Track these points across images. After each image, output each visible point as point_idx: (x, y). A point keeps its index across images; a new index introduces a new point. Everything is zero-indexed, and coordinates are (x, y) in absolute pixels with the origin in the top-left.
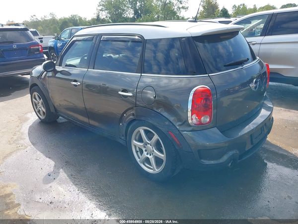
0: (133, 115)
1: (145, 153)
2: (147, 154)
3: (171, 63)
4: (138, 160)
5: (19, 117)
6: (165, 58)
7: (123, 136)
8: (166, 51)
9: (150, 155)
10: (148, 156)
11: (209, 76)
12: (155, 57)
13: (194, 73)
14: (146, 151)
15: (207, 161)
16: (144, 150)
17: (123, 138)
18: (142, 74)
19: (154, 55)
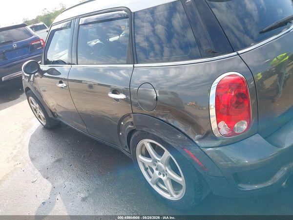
0: (132, 123)
1: (157, 172)
2: (160, 174)
3: (176, 35)
4: (149, 180)
5: (23, 124)
6: (166, 30)
7: (126, 147)
8: (166, 19)
9: (164, 176)
10: (161, 176)
11: (238, 54)
12: (154, 31)
13: (213, 54)
14: (157, 169)
15: (248, 186)
16: (154, 168)
17: (127, 150)
18: (135, 65)
19: (153, 29)
